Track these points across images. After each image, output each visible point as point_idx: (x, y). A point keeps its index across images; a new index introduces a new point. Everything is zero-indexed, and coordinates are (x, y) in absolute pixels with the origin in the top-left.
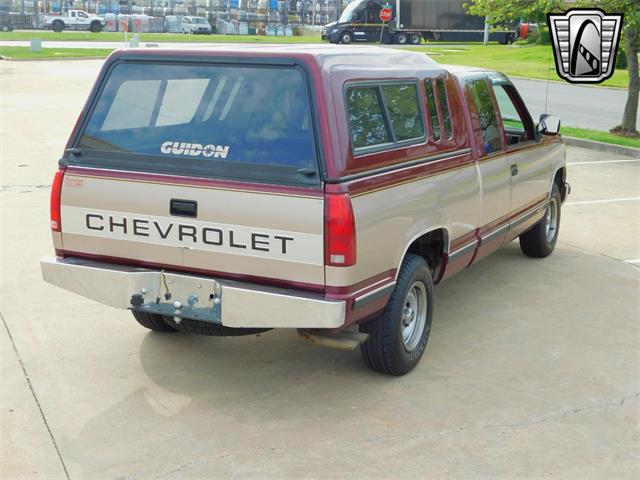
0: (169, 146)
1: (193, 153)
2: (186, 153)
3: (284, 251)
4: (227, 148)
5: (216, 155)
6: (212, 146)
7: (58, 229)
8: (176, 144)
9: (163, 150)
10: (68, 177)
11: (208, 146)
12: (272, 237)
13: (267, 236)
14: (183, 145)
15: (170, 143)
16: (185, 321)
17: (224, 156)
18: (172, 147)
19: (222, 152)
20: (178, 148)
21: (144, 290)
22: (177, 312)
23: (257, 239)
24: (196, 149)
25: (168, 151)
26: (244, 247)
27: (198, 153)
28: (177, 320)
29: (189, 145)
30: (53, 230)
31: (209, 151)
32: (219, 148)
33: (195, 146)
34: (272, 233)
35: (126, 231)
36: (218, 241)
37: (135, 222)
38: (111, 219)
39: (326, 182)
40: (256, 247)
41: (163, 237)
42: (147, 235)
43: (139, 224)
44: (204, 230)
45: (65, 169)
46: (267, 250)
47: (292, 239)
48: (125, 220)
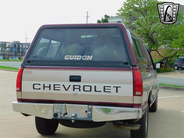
0: (68, 57)
1: (78, 59)
2: (75, 59)
3: (117, 92)
4: (92, 56)
5: (88, 59)
6: (86, 56)
7: (21, 90)
8: (71, 56)
9: (65, 58)
10: (25, 70)
11: (84, 56)
12: (112, 87)
13: (110, 87)
14: (74, 56)
15: (68, 56)
16: (76, 121)
17: (91, 59)
18: (69, 57)
19: (90, 58)
20: (72, 57)
21: (58, 111)
22: (73, 118)
23: (106, 88)
24: (79, 57)
25: (68, 59)
26: (101, 91)
27: (80, 58)
28: (73, 121)
29: (76, 56)
30: (17, 91)
31: (84, 58)
32: (89, 56)
33: (78, 56)
34: (112, 85)
35: (50, 89)
36: (90, 90)
37: (54, 85)
38: (44, 85)
39: (132, 66)
40: (106, 91)
41: (66, 90)
42: (60, 90)
43: (56, 86)
44: (84, 86)
45: (24, 68)
46: (110, 92)
47: (120, 87)
48: (50, 85)
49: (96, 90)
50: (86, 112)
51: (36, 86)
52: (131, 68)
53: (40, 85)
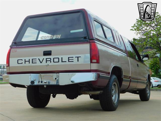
3: (78, 61)
10: (12, 50)
21: (35, 79)
22: (45, 84)
26: (66, 62)
28: (45, 86)
30: (7, 66)
34: (74, 56)
35: (29, 63)
36: (58, 61)
37: (32, 59)
38: (25, 60)
39: (90, 40)
40: (70, 61)
41: (41, 63)
42: (36, 63)
43: (33, 60)
44: (54, 58)
45: (11, 48)
46: (73, 61)
47: (80, 57)
48: (29, 59)
49: (63, 61)
50: (56, 79)
51: (20, 62)
52: (88, 42)
53: (22, 60)
